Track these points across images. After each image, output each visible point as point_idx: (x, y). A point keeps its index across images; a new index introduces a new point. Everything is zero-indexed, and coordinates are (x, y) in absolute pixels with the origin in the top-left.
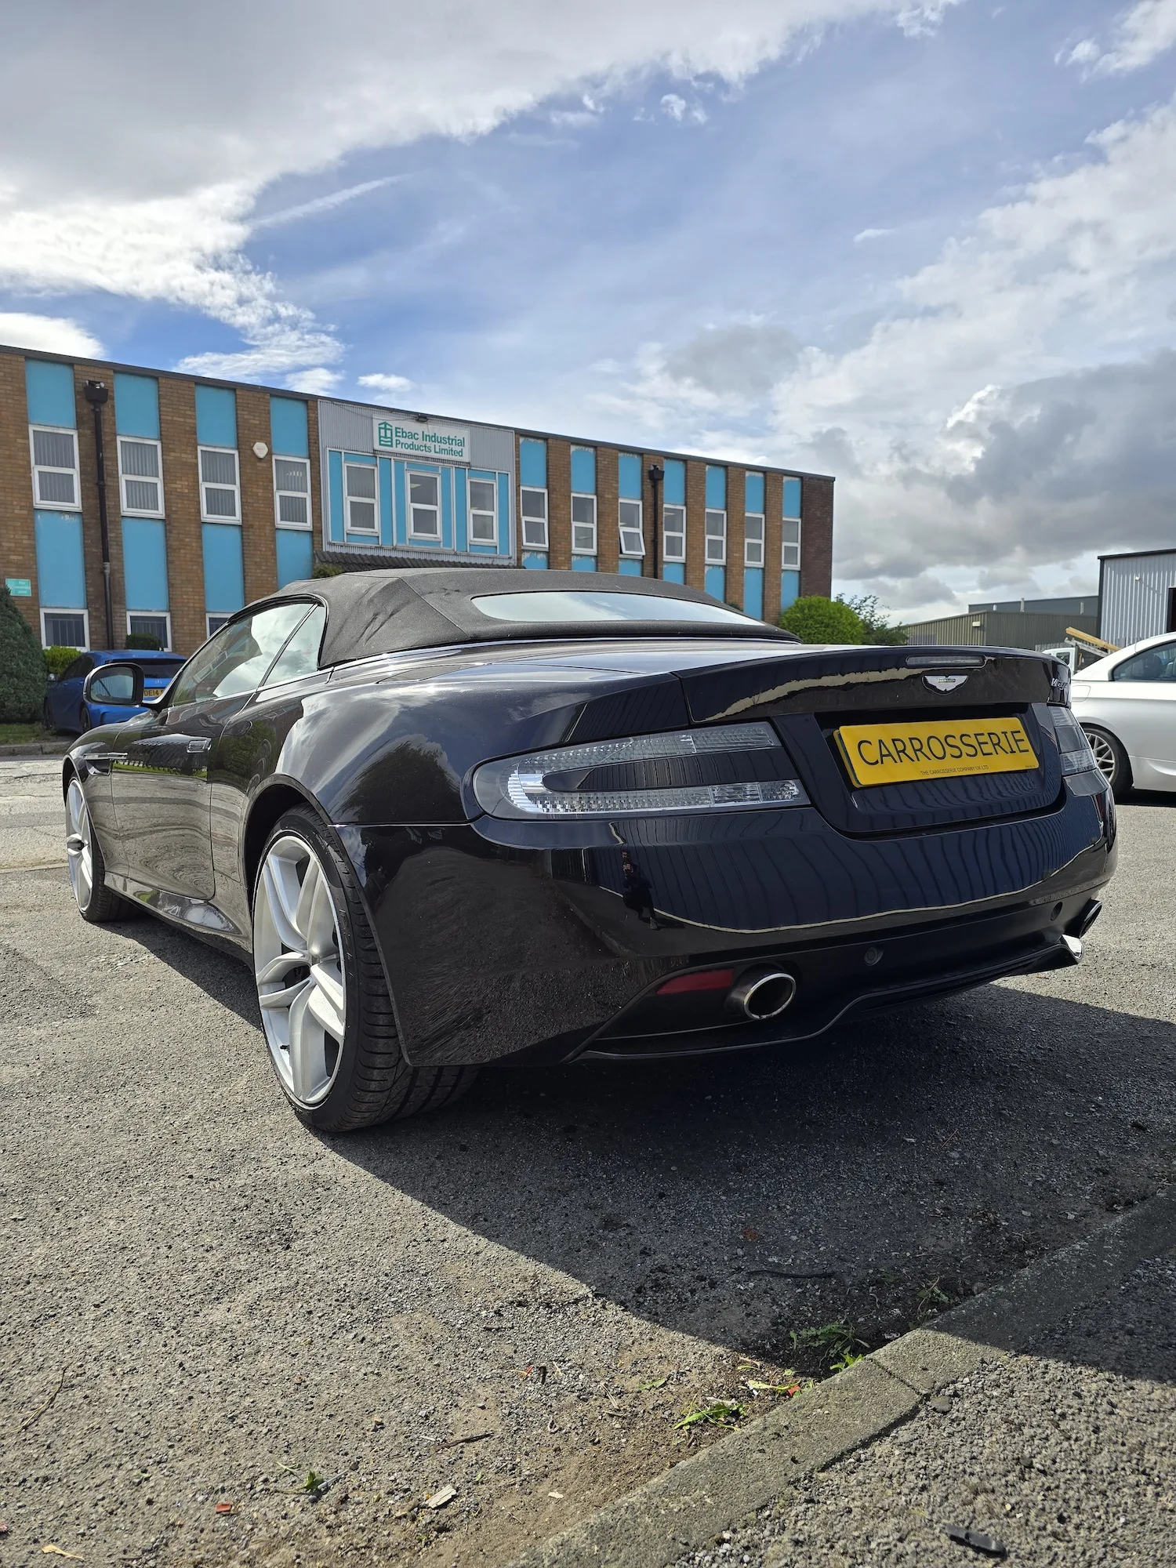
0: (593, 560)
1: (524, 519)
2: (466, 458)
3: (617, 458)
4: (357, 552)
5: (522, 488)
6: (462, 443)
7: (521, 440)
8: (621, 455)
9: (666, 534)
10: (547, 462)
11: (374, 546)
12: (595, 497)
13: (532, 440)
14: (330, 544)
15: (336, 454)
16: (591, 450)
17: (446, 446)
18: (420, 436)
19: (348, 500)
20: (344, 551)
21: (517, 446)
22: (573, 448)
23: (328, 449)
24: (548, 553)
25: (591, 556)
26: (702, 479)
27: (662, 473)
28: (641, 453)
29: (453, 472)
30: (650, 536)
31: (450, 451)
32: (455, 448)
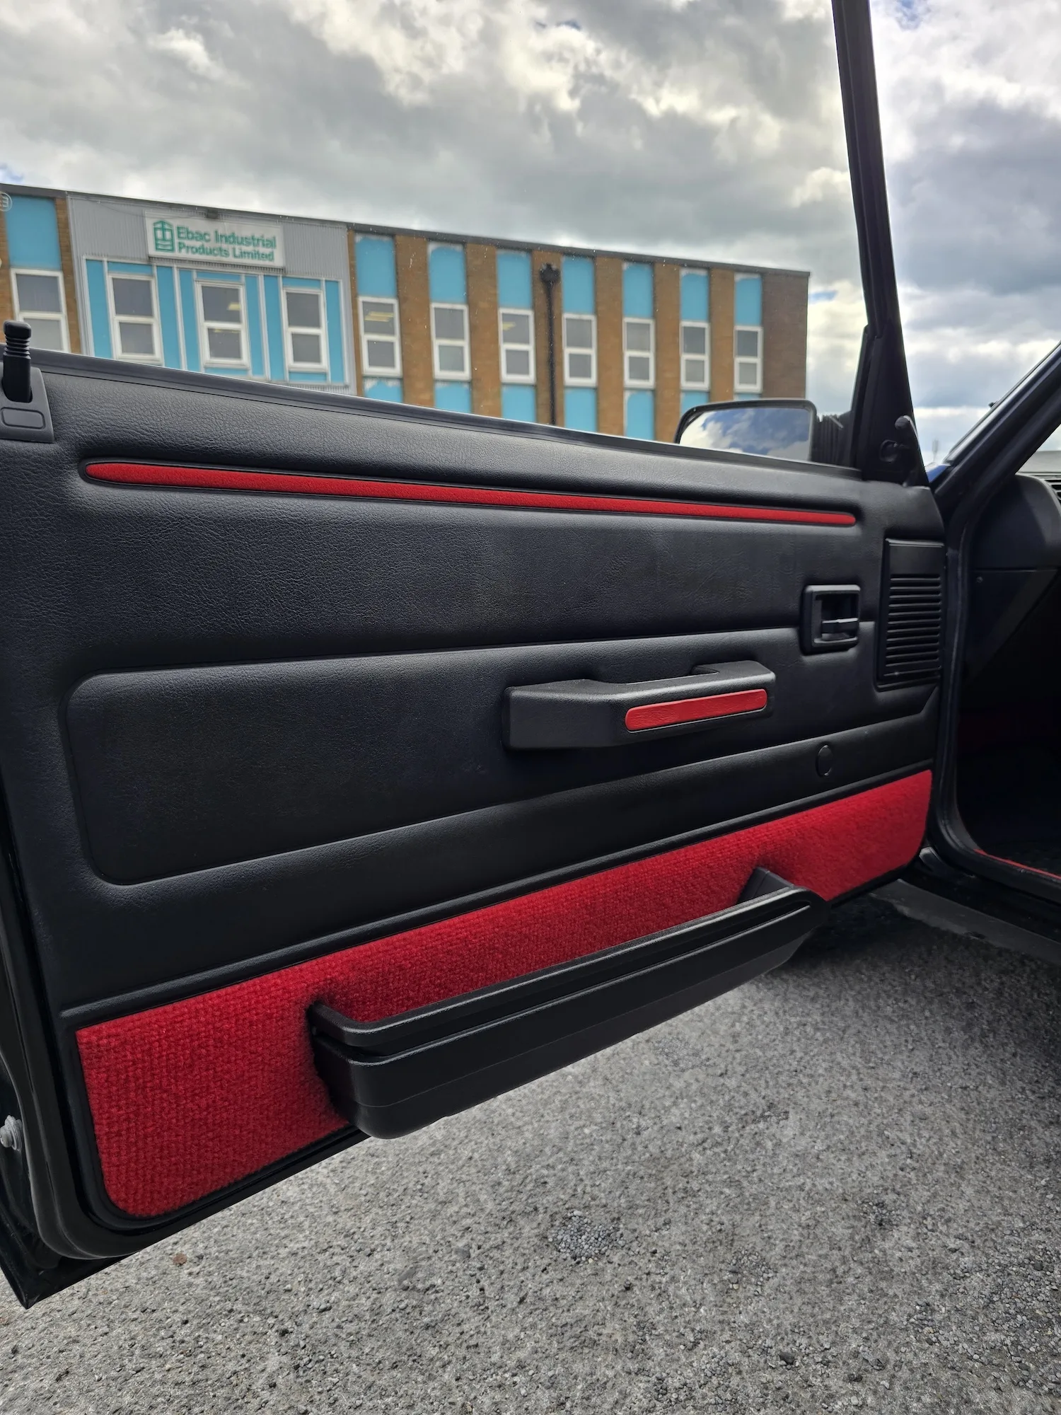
0: (466, 386)
1: (365, 338)
2: (278, 262)
3: (494, 257)
5: (361, 299)
6: (271, 243)
7: (358, 238)
8: (500, 253)
9: (568, 351)
10: (396, 264)
12: (464, 308)
13: (374, 238)
15: (95, 264)
16: (459, 248)
17: (250, 249)
18: (213, 236)
19: (115, 320)
21: (351, 246)
22: (432, 247)
23: (84, 257)
24: (401, 379)
25: (460, 382)
26: (618, 281)
27: (557, 273)
28: (529, 249)
29: (261, 280)
30: (545, 354)
31: (256, 255)
32: (262, 250)
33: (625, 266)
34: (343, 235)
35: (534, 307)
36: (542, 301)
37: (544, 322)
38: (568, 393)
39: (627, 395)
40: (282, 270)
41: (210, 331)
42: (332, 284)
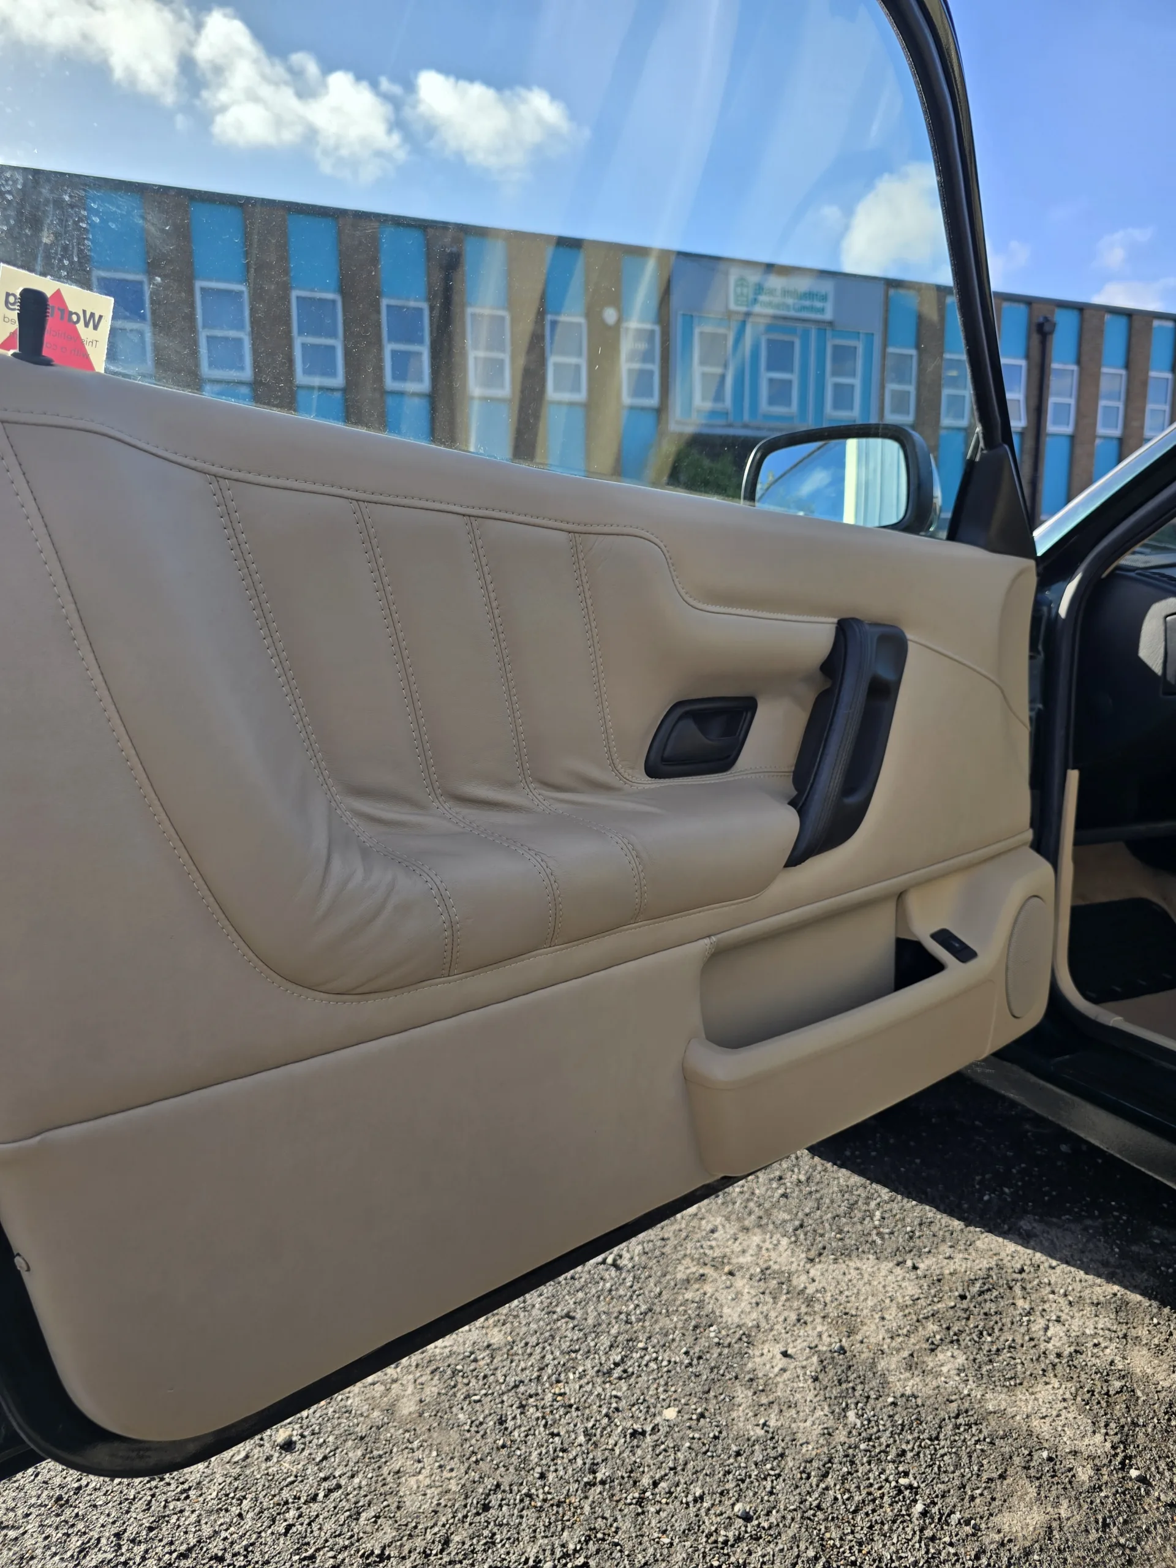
0: (964, 433)
1: (889, 387)
2: (828, 316)
5: (890, 350)
6: (824, 298)
7: (891, 292)
8: (1005, 305)
9: (1054, 400)
10: (919, 317)
11: (723, 423)
13: (903, 291)
14: (678, 423)
17: (807, 303)
18: (779, 292)
19: (699, 370)
21: (886, 299)
22: (949, 300)
23: (680, 312)
26: (1100, 331)
27: (1054, 325)
28: (1029, 302)
29: (813, 333)
30: (1034, 402)
31: (812, 309)
32: (818, 304)
33: (1107, 317)
34: (880, 288)
35: (1027, 357)
36: (1036, 353)
37: (1036, 373)
38: (1048, 439)
39: (1098, 441)
40: (831, 323)
41: (771, 381)
42: (870, 336)
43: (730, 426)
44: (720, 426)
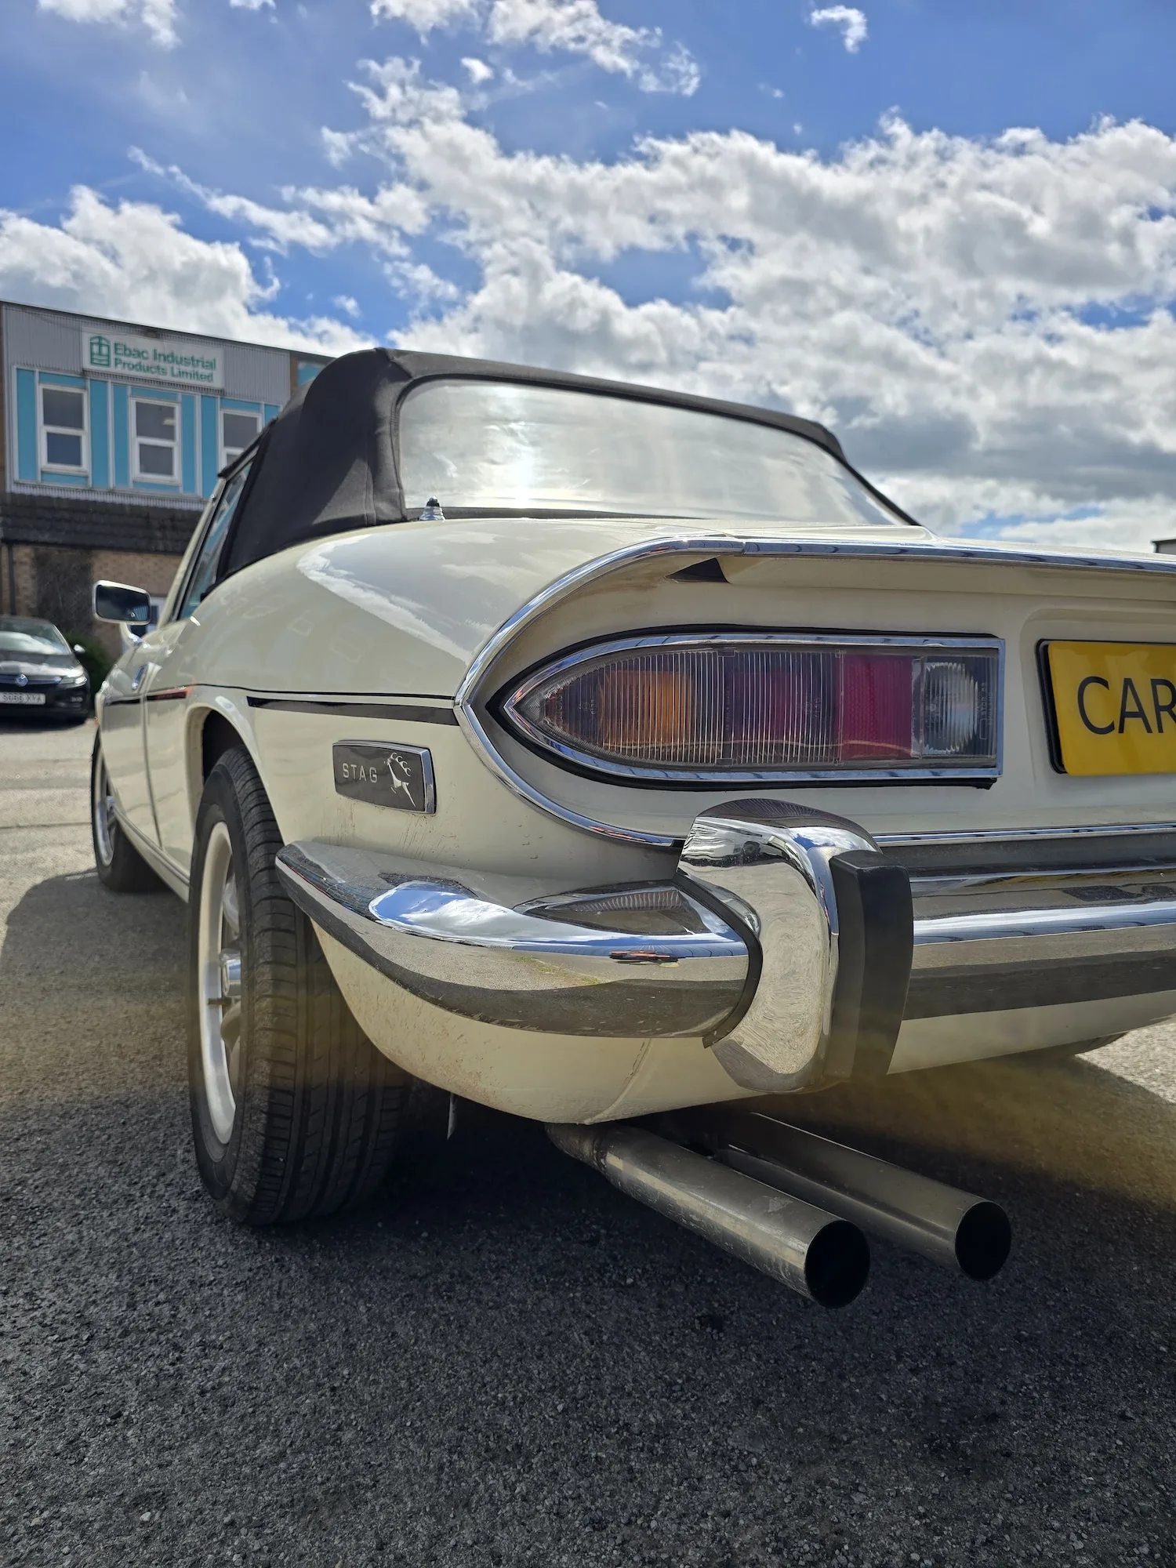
2: (217, 383)
4: (54, 494)
6: (211, 365)
7: (302, 365)
11: (80, 487)
13: (315, 366)
14: (17, 483)
15: (25, 374)
17: (189, 369)
18: (151, 354)
19: (43, 430)
20: (36, 492)
21: (293, 371)
23: (15, 367)
29: (198, 400)
31: (195, 375)
32: (201, 370)
34: (287, 359)
40: (222, 392)
41: (142, 446)
43: (91, 490)
44: (77, 490)
